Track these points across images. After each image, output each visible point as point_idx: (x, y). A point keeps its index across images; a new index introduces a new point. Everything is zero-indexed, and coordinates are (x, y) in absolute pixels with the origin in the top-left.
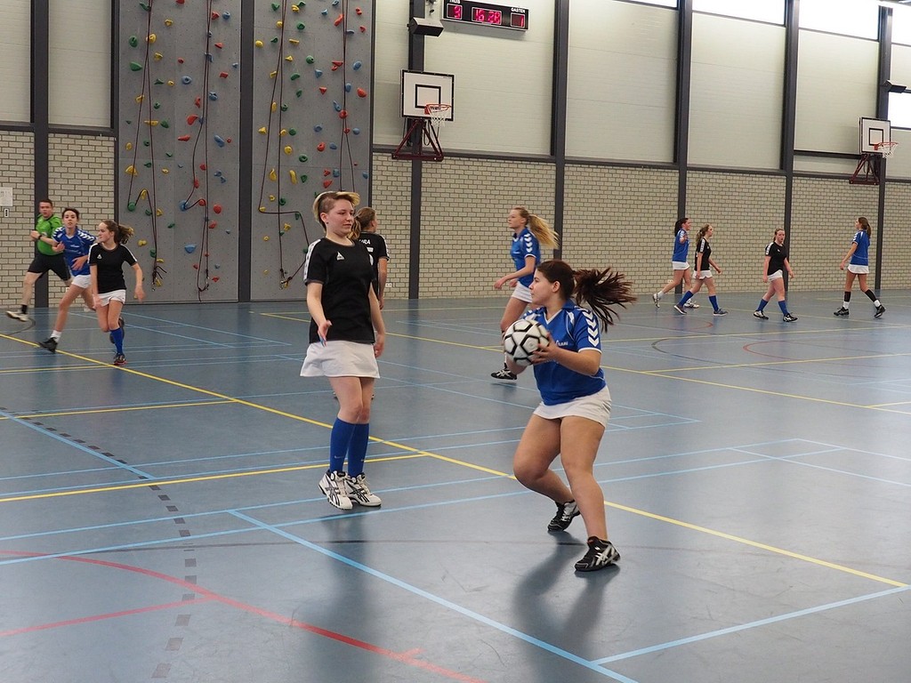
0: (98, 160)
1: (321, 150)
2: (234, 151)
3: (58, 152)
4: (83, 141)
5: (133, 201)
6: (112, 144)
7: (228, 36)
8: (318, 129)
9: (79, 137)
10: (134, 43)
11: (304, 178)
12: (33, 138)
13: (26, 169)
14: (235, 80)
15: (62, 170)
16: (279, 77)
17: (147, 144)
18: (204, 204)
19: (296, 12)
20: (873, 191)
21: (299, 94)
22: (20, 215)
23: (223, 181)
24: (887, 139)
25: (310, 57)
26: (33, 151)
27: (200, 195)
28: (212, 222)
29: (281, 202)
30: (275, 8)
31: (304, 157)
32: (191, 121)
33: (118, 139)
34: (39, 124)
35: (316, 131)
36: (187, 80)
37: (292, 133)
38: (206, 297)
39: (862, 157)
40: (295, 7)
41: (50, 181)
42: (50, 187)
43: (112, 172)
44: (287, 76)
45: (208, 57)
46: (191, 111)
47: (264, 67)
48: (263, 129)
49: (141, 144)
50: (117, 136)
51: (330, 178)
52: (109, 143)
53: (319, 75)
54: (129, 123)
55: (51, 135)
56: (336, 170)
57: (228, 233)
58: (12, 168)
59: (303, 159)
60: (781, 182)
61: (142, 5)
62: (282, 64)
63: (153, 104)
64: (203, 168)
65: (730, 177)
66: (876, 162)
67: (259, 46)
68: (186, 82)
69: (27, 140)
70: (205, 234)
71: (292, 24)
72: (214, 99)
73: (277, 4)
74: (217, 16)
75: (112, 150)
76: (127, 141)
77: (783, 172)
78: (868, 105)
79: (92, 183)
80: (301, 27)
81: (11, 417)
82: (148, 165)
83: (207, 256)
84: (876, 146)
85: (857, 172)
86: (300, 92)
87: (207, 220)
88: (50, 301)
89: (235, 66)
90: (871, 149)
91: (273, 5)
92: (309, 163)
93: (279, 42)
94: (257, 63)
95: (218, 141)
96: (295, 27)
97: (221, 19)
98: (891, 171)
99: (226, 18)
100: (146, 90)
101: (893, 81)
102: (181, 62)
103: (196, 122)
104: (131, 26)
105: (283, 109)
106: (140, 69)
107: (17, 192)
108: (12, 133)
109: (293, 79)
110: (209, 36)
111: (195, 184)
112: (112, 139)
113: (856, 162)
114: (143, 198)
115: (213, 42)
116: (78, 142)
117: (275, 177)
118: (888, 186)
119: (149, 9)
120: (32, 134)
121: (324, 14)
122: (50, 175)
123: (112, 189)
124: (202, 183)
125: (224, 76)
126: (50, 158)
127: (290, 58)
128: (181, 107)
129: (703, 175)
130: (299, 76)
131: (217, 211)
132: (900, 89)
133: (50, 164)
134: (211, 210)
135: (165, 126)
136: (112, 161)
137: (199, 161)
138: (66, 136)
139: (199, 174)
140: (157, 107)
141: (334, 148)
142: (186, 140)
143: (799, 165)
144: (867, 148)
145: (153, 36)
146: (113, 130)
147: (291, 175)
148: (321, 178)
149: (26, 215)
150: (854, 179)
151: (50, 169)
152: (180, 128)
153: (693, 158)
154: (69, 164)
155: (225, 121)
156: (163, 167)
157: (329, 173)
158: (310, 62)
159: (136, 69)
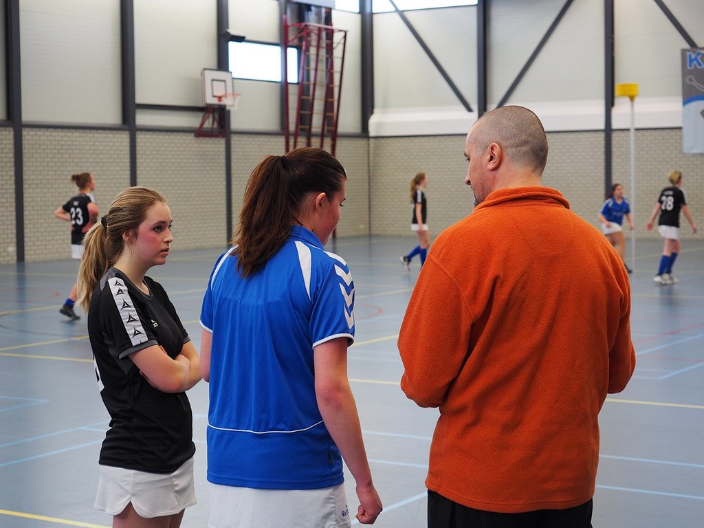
20: (220, 144)
24: (230, 91)
39: (206, 110)
60: (124, 137)
65: (69, 133)
66: (220, 114)
77: (125, 127)
78: (209, 54)
84: (220, 98)
85: (202, 125)
90: (215, 101)
98: (236, 123)
101: (233, 30)
113: (200, 115)
118: (235, 140)
129: (40, 133)
132: (240, 39)
143: (142, 119)
144: (211, 100)
150: (200, 133)
153: (28, 115)
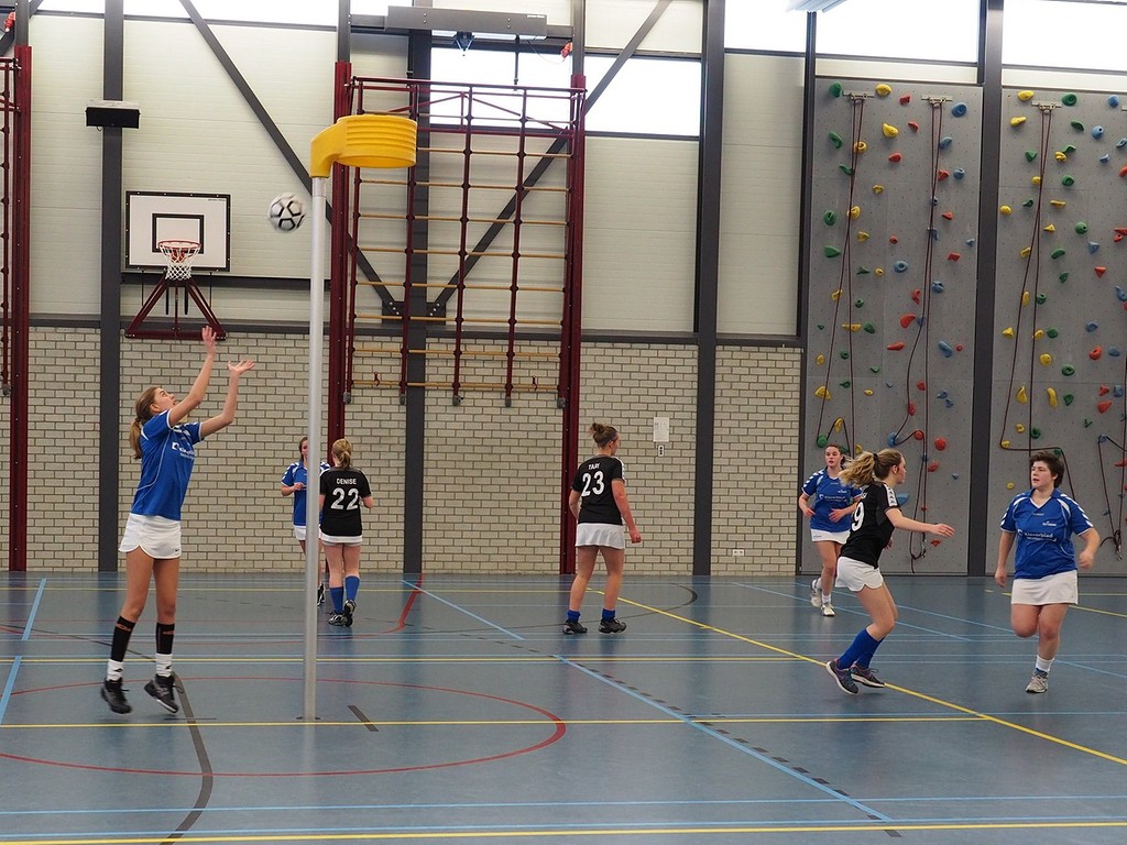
0: (779, 380)
1: (1095, 357)
2: (966, 362)
3: (727, 370)
4: (759, 354)
5: (824, 433)
6: (798, 357)
7: (962, 204)
8: (1091, 328)
9: (756, 349)
10: (830, 220)
11: (1068, 400)
12: (696, 353)
13: (687, 393)
14: (969, 263)
15: (731, 393)
16: (1034, 255)
17: (844, 357)
18: (921, 437)
19: (1061, 161)
21: (1063, 278)
22: (678, 453)
23: (949, 404)
25: (1081, 224)
26: (696, 370)
27: (916, 425)
28: (932, 461)
29: (1034, 434)
30: (1030, 159)
31: (1069, 369)
32: (906, 323)
33: (806, 351)
34: (705, 334)
35: (1089, 331)
36: (902, 266)
37: (1052, 335)
38: (921, 567)
40: (1060, 155)
41: (717, 408)
42: (717, 416)
43: (797, 395)
44: (1047, 252)
45: (932, 234)
46: (905, 307)
47: (1012, 242)
48: (1009, 331)
49: (836, 356)
50: (804, 345)
51: (1109, 398)
52: (794, 355)
53: (1094, 250)
54: (821, 328)
55: (719, 348)
56: (1118, 387)
57: (955, 478)
58: (669, 392)
59: (1067, 372)
61: (842, 167)
62: (1039, 236)
63: (854, 301)
64: (921, 387)
67: (1005, 214)
68: (900, 270)
69: (690, 354)
70: (923, 477)
71: (1055, 178)
72: (939, 291)
73: (1033, 152)
74: (946, 175)
75: (798, 365)
76: (818, 353)
79: (771, 410)
80: (1069, 183)
81: (687, 720)
82: (846, 385)
83: (924, 509)
86: (1066, 275)
87: (925, 459)
88: (713, 567)
89: (971, 244)
91: (1027, 154)
92: (1077, 377)
93: (1035, 206)
94: (1003, 236)
95: (943, 349)
96: (1060, 181)
97: (951, 179)
99: (959, 176)
100: (846, 282)
102: (894, 241)
103: (914, 324)
104: (827, 197)
105: (1039, 301)
106: (838, 254)
107: (675, 423)
108: (670, 346)
109: (1055, 257)
110: (934, 203)
111: (910, 410)
112: (798, 350)
114: (838, 429)
115: (939, 212)
116: (753, 356)
117: (1026, 399)
119: (852, 173)
120: (695, 347)
121: (1104, 161)
122: (717, 400)
123: (797, 417)
124: (919, 408)
125: (954, 258)
126: (718, 378)
127: (1051, 227)
128: (893, 303)
130: (1063, 253)
131: (940, 446)
133: (717, 385)
134: (931, 445)
135: (870, 330)
136: (797, 380)
137: (917, 376)
138: (738, 348)
139: (916, 397)
140: (859, 305)
141: (1115, 354)
142: (898, 348)
145: (856, 209)
146: (799, 338)
147: (1049, 395)
148: (1094, 399)
149: (685, 453)
151: (717, 393)
152: (891, 333)
154: (741, 386)
155: (954, 321)
156: (866, 386)
157: (1107, 391)
158: (1081, 231)
159: (832, 255)
